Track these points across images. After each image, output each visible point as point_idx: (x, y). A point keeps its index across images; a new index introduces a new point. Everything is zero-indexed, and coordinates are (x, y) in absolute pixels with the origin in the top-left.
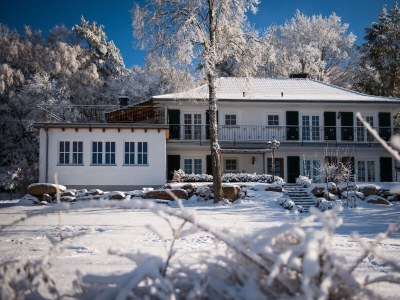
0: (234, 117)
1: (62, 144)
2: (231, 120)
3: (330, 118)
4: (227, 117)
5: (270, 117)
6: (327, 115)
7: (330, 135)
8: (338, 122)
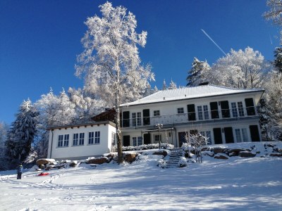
0: (158, 111)
1: (60, 136)
2: (157, 113)
3: (214, 105)
4: (155, 112)
5: (179, 109)
6: (211, 104)
7: (215, 115)
8: (219, 107)
